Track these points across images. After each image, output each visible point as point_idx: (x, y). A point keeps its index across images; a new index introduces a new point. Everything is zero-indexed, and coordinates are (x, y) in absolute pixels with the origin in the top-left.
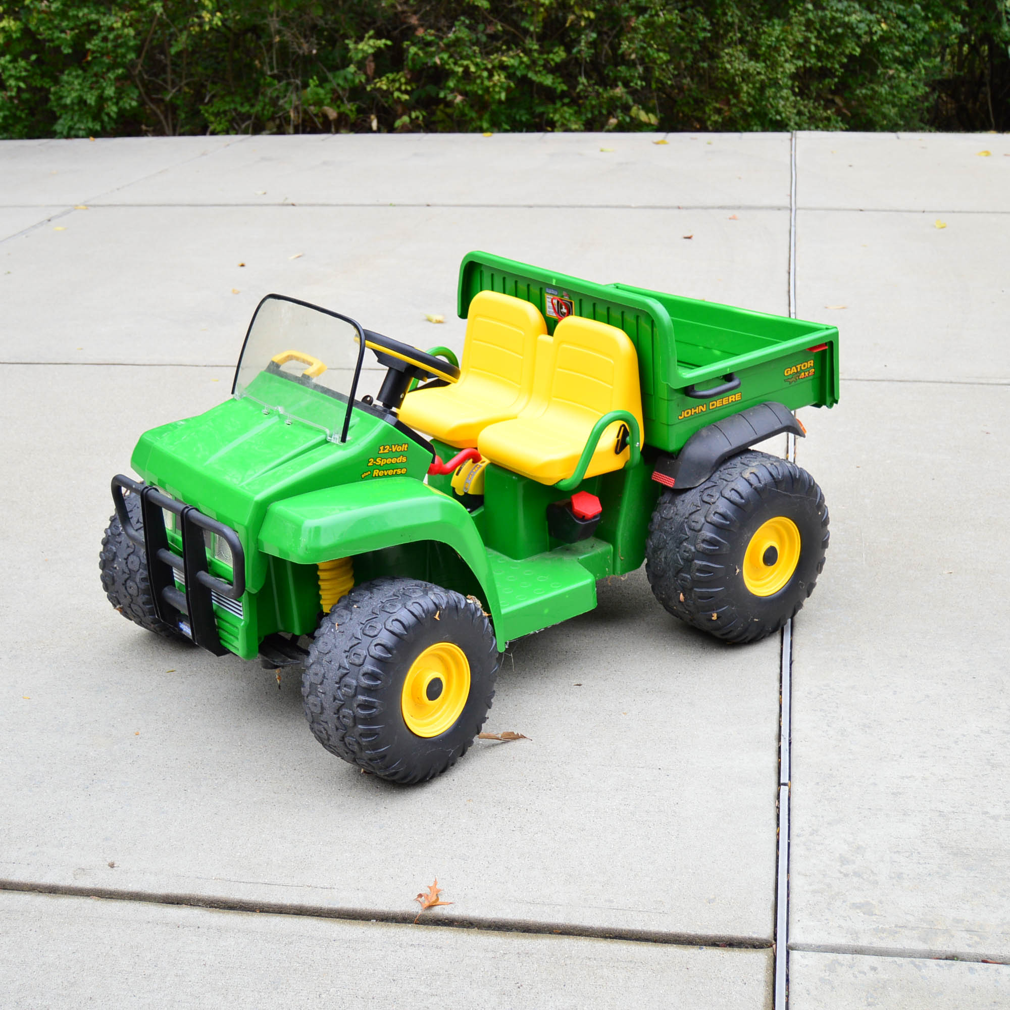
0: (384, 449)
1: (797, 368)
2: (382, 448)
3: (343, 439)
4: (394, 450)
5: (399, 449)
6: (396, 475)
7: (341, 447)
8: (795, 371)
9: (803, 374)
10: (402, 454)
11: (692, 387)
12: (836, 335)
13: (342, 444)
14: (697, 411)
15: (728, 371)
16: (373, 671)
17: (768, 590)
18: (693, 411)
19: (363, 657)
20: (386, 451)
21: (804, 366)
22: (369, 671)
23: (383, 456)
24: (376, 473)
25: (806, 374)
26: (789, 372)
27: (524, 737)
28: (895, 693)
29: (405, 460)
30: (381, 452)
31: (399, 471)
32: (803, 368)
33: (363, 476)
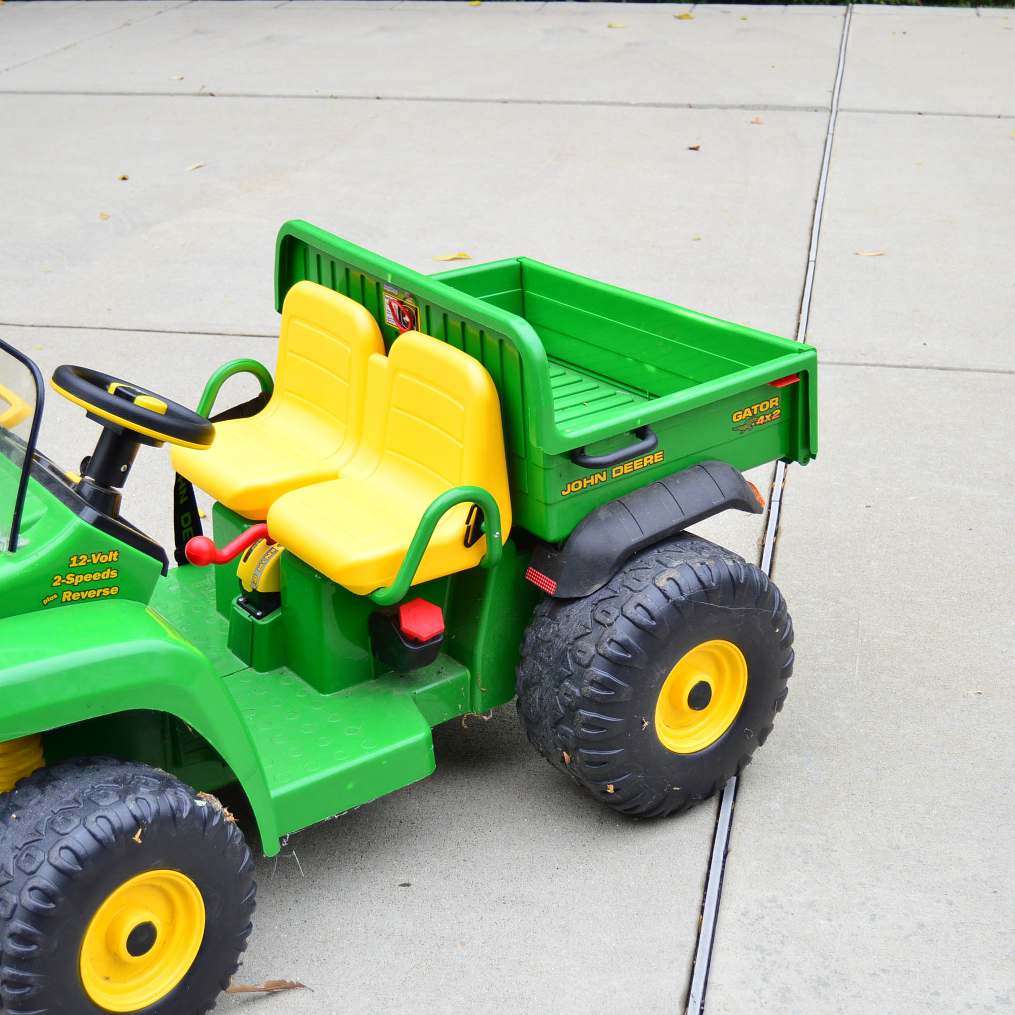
0: (78, 560)
1: (752, 410)
2: (74, 559)
3: (13, 547)
4: (95, 561)
5: (104, 559)
6: (101, 597)
7: (11, 558)
8: (750, 414)
9: (762, 417)
10: (109, 565)
11: (582, 450)
12: (813, 361)
13: (10, 554)
14: (592, 481)
15: (639, 424)
16: (24, 931)
17: (697, 743)
18: (586, 482)
19: (10, 907)
20: (81, 564)
21: (764, 406)
22: (19, 931)
23: (76, 571)
24: (66, 596)
25: (768, 417)
26: (740, 417)
27: (303, 986)
28: (873, 917)
29: (114, 574)
30: (74, 564)
31: (106, 592)
32: (762, 410)
33: (45, 602)
